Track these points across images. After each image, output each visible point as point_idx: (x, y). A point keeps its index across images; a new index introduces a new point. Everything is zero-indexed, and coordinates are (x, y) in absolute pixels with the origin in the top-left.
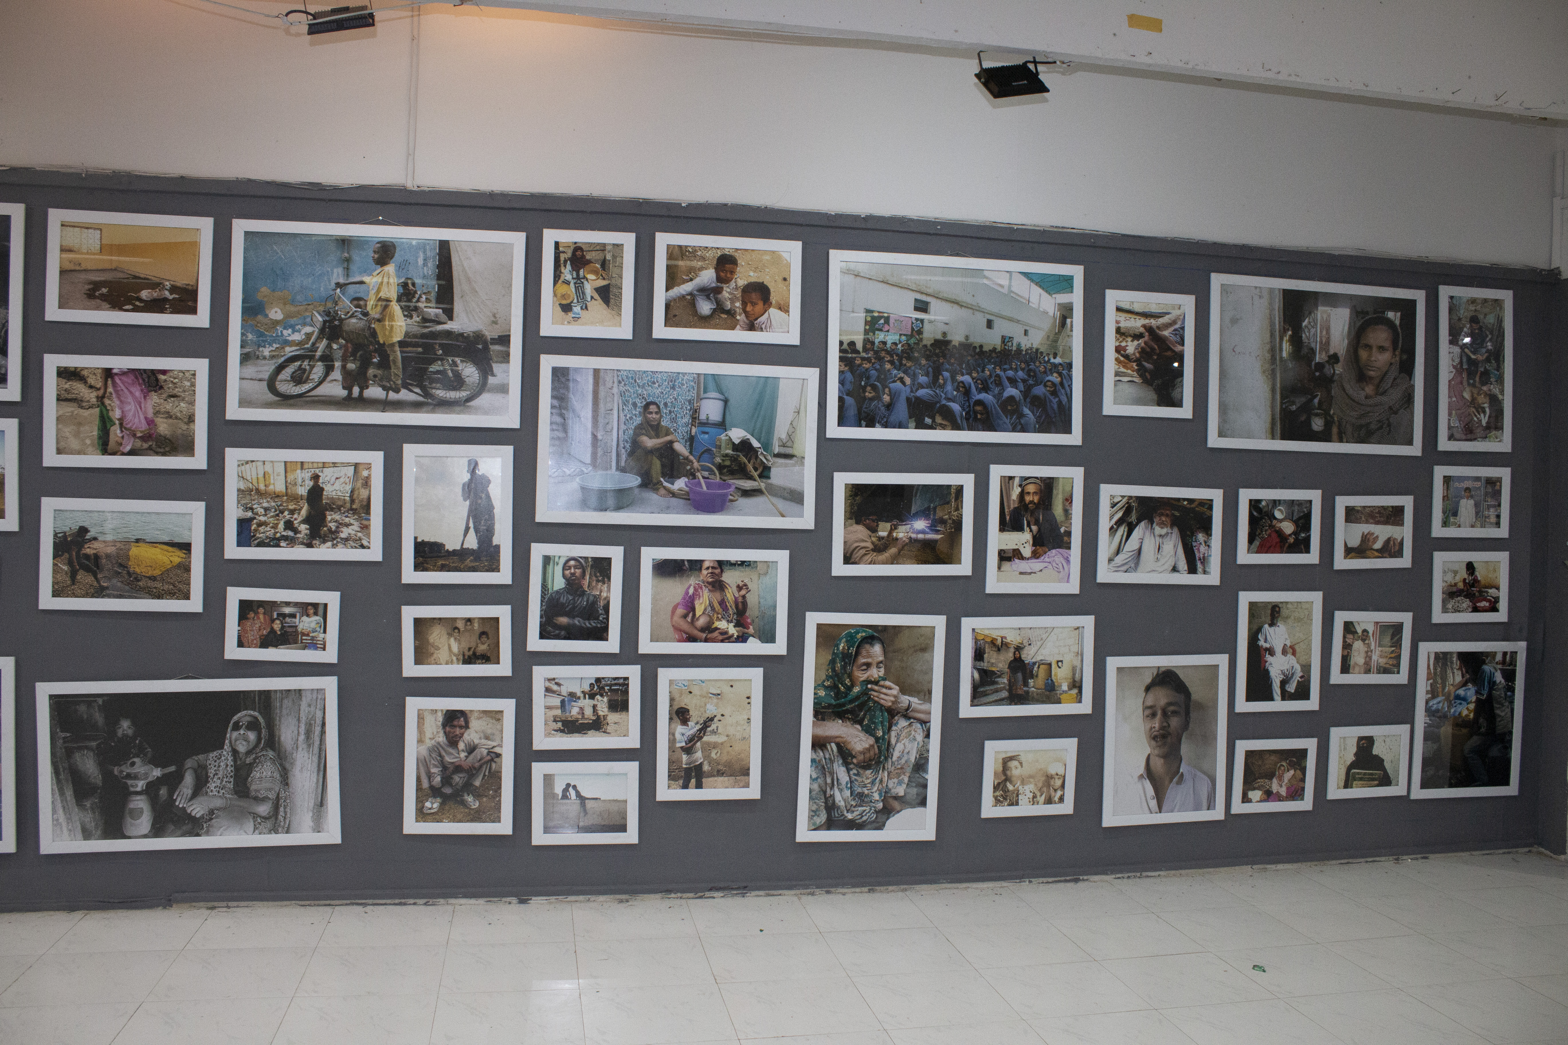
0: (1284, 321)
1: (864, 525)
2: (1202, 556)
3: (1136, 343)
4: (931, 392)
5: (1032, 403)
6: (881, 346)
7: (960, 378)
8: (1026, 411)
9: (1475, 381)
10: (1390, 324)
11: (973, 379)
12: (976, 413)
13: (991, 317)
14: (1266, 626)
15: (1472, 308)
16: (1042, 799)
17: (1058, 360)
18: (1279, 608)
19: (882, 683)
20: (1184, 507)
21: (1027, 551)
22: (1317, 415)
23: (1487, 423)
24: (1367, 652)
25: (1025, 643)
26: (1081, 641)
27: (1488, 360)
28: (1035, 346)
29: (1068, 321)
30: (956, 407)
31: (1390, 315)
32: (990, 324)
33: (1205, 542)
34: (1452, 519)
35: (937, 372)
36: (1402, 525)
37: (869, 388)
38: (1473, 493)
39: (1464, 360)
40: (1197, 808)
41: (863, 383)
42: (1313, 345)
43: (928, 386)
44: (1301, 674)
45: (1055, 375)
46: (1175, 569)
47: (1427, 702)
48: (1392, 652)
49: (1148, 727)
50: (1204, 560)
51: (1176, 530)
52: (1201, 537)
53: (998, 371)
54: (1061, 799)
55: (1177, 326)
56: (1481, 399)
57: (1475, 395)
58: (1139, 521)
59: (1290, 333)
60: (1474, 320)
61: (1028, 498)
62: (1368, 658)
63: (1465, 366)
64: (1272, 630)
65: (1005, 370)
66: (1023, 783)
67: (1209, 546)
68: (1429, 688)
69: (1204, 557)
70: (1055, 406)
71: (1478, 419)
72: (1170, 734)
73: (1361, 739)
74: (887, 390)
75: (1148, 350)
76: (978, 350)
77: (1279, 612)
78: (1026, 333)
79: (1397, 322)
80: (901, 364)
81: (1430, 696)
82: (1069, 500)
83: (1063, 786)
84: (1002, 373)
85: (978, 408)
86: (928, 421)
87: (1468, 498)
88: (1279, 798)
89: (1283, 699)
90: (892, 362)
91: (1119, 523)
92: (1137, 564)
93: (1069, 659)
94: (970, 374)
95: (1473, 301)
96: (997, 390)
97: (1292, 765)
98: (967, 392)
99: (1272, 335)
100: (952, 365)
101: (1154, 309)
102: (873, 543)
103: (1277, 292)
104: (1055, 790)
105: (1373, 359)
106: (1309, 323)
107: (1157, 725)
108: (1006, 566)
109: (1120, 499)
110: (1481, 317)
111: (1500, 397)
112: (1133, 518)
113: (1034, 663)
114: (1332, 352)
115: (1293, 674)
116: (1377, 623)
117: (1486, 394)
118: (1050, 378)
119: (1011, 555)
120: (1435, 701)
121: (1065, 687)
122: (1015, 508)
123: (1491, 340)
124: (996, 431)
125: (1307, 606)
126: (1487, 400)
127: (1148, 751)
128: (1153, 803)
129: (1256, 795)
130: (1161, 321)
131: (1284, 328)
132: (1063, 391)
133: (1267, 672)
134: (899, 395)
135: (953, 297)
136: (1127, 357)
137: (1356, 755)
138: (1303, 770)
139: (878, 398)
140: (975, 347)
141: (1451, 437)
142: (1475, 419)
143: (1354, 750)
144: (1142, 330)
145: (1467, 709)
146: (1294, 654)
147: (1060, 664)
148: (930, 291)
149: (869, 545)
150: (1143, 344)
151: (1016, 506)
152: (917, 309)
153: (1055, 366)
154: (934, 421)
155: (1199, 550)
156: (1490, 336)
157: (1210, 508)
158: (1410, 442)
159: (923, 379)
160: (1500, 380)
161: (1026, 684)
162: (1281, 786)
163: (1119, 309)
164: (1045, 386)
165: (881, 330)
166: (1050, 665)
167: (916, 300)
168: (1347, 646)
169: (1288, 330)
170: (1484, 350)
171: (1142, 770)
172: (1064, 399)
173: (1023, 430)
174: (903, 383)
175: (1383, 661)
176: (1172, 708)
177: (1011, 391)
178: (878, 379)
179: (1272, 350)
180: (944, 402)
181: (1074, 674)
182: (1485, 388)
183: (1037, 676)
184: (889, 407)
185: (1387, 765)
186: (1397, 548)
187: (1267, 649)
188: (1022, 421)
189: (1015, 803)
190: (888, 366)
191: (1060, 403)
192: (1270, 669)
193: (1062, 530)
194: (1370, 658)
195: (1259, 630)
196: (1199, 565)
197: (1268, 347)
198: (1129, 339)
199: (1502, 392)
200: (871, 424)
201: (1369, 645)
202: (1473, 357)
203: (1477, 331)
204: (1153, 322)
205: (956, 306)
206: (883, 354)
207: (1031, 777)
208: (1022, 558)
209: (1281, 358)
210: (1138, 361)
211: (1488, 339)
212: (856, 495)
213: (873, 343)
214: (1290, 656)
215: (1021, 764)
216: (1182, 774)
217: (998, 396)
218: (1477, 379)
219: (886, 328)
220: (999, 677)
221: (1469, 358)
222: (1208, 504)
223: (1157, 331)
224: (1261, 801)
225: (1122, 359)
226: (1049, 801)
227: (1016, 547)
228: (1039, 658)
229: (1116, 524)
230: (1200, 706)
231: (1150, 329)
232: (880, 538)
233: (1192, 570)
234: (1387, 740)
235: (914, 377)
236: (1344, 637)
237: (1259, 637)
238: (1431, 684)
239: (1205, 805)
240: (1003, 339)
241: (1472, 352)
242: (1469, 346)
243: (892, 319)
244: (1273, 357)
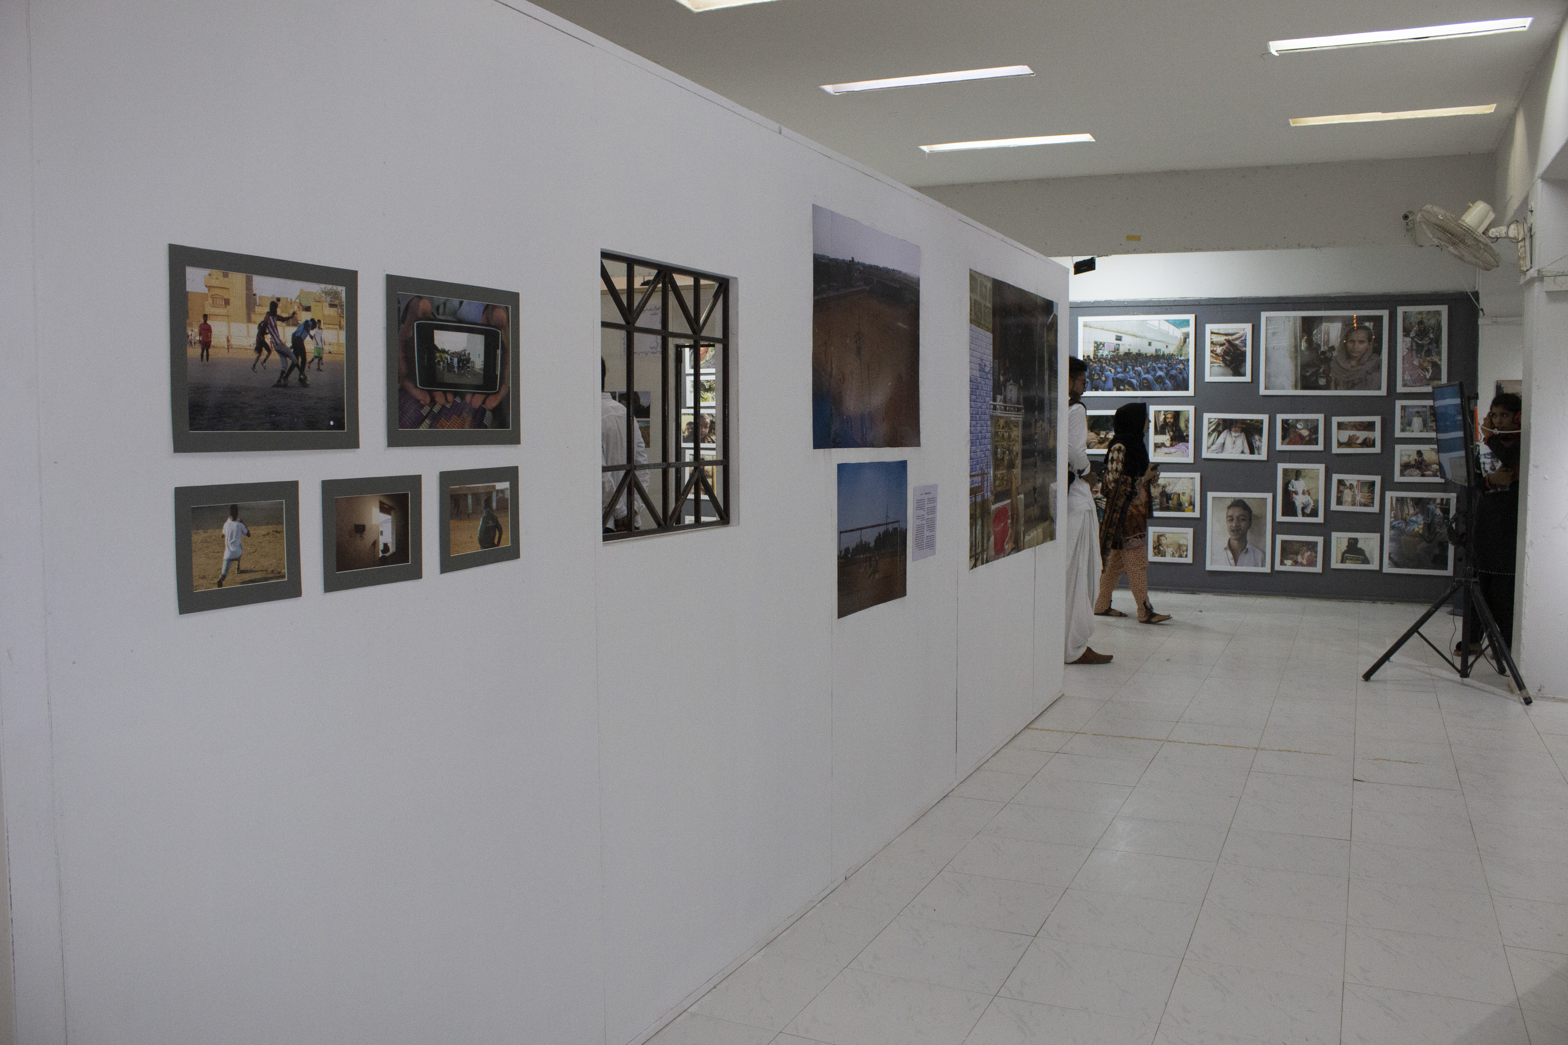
0: (1303, 332)
1: (1094, 432)
2: (1257, 446)
3: (1221, 348)
4: (1123, 375)
5: (1170, 378)
6: (1101, 356)
7: (1136, 368)
8: (1167, 381)
9: (1421, 355)
10: (1367, 328)
11: (1142, 368)
12: (1143, 383)
13: (1150, 341)
14: (1293, 480)
15: (1420, 317)
16: (1177, 555)
17: (1182, 358)
18: (1300, 472)
19: (1103, 499)
20: (1248, 423)
21: (1168, 444)
22: (1322, 377)
23: (1430, 377)
24: (1353, 495)
25: (1167, 484)
26: (1194, 484)
27: (1430, 343)
28: (1171, 353)
29: (1187, 340)
30: (1134, 381)
31: (1367, 324)
32: (1150, 344)
33: (1259, 440)
34: (1408, 428)
35: (1126, 366)
36: (1374, 431)
37: (1096, 375)
38: (1421, 414)
39: (1414, 344)
40: (1256, 565)
41: (1093, 373)
42: (1319, 343)
43: (1122, 373)
44: (1313, 505)
45: (1181, 365)
46: (1243, 452)
47: (1391, 523)
48: (1369, 496)
49: (1230, 525)
50: (1259, 448)
51: (1243, 434)
52: (1257, 437)
53: (1154, 364)
54: (1186, 556)
55: (1243, 339)
56: (1425, 364)
58: (1224, 429)
59: (1306, 337)
60: (1421, 323)
61: (1168, 420)
62: (1354, 497)
63: (1414, 348)
64: (1296, 482)
65: (1157, 364)
66: (1168, 547)
67: (1261, 442)
68: (1392, 515)
69: (1259, 447)
70: (1181, 379)
71: (1424, 375)
72: (1241, 529)
73: (1350, 539)
74: (1104, 375)
75: (1228, 351)
76: (1144, 356)
77: (1300, 474)
78: (1167, 347)
79: (1371, 328)
80: (1110, 364)
81: (1393, 519)
82: (1187, 421)
83: (1187, 550)
84: (1155, 365)
85: (1144, 381)
86: (1122, 387)
87: (1418, 417)
88: (1302, 565)
89: (1303, 516)
90: (1106, 363)
91: (1213, 431)
92: (1223, 450)
93: (1188, 492)
94: (1141, 366)
95: (1420, 313)
96: (1153, 373)
97: (1309, 549)
98: (1140, 375)
99: (1296, 339)
100: (1132, 363)
101: (1230, 332)
102: (1098, 440)
103: (1298, 318)
104: (1183, 552)
105: (1356, 347)
106: (1317, 331)
107: (1234, 525)
108: (1158, 450)
109: (1214, 420)
110: (1425, 321)
111: (1439, 363)
112: (1220, 428)
113: (1172, 494)
114: (1330, 345)
115: (1308, 505)
116: (1359, 481)
117: (1429, 362)
118: (1178, 366)
119: (1160, 445)
120: (1397, 522)
121: (1187, 505)
122: (1162, 425)
123: (1432, 333)
124: (1152, 390)
125: (1317, 471)
126: (1430, 364)
127: (1229, 537)
128: (1232, 561)
129: (1288, 562)
130: (1234, 337)
131: (1302, 335)
132: (1185, 372)
133: (1294, 503)
134: (1109, 377)
135: (1133, 333)
136: (1217, 354)
137: (1347, 547)
138: (1316, 552)
139: (1100, 378)
140: (1143, 355)
141: (1405, 385)
142: (1422, 375)
143: (1346, 544)
144: (1225, 342)
145: (1418, 527)
146: (1309, 494)
147: (1184, 494)
148: (1122, 332)
149: (1096, 441)
150: (1225, 348)
151: (1162, 423)
152: (1117, 339)
153: (1181, 361)
154: (1124, 387)
155: (1255, 443)
156: (1432, 331)
157: (1262, 423)
158: (1379, 388)
159: (1119, 370)
160: (1439, 354)
161: (1168, 503)
162: (1303, 559)
163: (1212, 333)
164: (1176, 370)
165: (1101, 350)
166: (1179, 495)
167: (1116, 336)
168: (1339, 492)
169: (1305, 336)
170: (1427, 339)
171: (1226, 545)
172: (1185, 376)
173: (1166, 390)
174: (1111, 372)
175: (1363, 500)
176: (1241, 517)
177: (1160, 373)
178: (1100, 371)
179: (1296, 347)
180: (1129, 379)
181: (1191, 499)
182: (1428, 359)
183: (1173, 499)
184: (1104, 382)
185: (1367, 554)
186: (1372, 443)
187: (1293, 492)
188: (1165, 386)
189: (1164, 555)
190: (1104, 365)
191: (1183, 378)
192: (1296, 501)
193: (1185, 434)
194: (1355, 498)
195: (1289, 482)
196: (1256, 450)
197: (1293, 345)
198: (1218, 346)
199: (1440, 360)
200: (1097, 390)
201: (1354, 492)
202: (1420, 342)
203: (1423, 329)
204: (1230, 338)
205: (1134, 337)
206: (1102, 360)
207: (1172, 544)
208: (1165, 446)
209: (1301, 350)
210: (1223, 356)
211: (1430, 332)
212: (1090, 420)
213: (1097, 356)
214: (1307, 496)
215: (1166, 539)
216: (1247, 549)
217: (1154, 376)
218: (1423, 354)
219: (1103, 348)
220: (1155, 499)
221: (1417, 343)
222: (1261, 422)
223: (1232, 341)
224: (1292, 565)
225: (1214, 355)
226: (1181, 556)
227: (1163, 442)
228: (1173, 491)
229: (1212, 431)
230: (1257, 518)
231: (1228, 341)
232: (1101, 438)
233: (1252, 452)
234: (1366, 541)
235: (1115, 369)
236: (1338, 488)
237: (1289, 485)
238: (1394, 514)
239: (1260, 564)
240: (1156, 350)
241: (1419, 340)
242: (1417, 337)
243: (1106, 345)
244: (1296, 351)
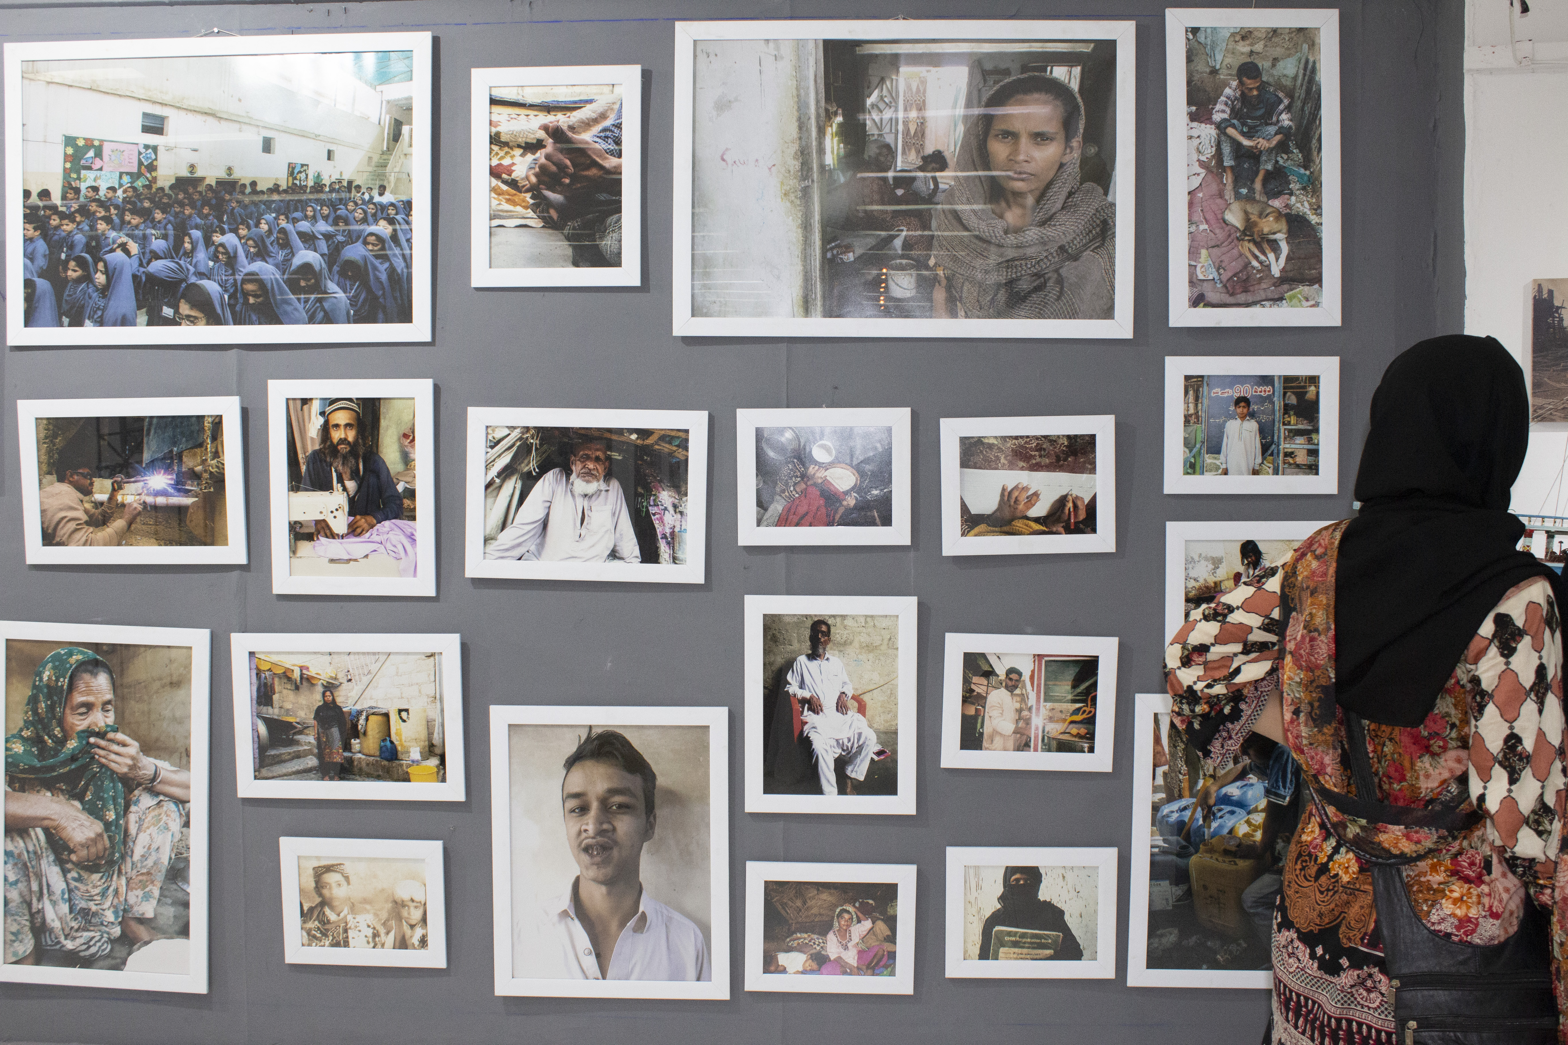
0: (828, 99)
1: (70, 483)
2: (668, 531)
3: (530, 157)
4: (172, 265)
5: (343, 273)
6: (91, 194)
7: (218, 238)
8: (332, 286)
9: (1252, 190)
10: (1058, 89)
11: (240, 238)
12: (246, 295)
13: (269, 134)
14: (802, 659)
15: (1244, 48)
16: (390, 939)
17: (387, 198)
18: (828, 626)
19: (111, 735)
20: (629, 444)
21: (340, 524)
22: (902, 268)
23: (1283, 271)
24: (1019, 711)
25: (342, 678)
26: (437, 676)
27: (1282, 147)
28: (346, 177)
29: (405, 129)
30: (212, 287)
31: (1059, 72)
32: (267, 146)
33: (675, 507)
34: (1209, 459)
35: (182, 230)
36: (1093, 470)
37: (72, 264)
38: (1254, 407)
39: (1226, 149)
40: (676, 975)
41: (63, 256)
42: (889, 139)
43: (168, 255)
44: (878, 748)
45: (383, 223)
46: (614, 555)
47: (1156, 808)
48: (1076, 712)
49: (574, 830)
50: (673, 539)
51: (615, 486)
52: (666, 497)
53: (283, 223)
54: (423, 942)
55: (608, 123)
56: (1268, 225)
57: (1254, 218)
58: (544, 469)
59: (839, 119)
60: (1248, 70)
61: (336, 435)
62: (1022, 719)
63: (1228, 162)
64: (814, 665)
65: (295, 221)
66: (353, 909)
67: (681, 513)
68: (1160, 781)
69: (673, 534)
70: (384, 277)
71: (1261, 263)
72: (616, 843)
73: (1010, 871)
74: (101, 266)
75: (554, 168)
76: (248, 190)
77: (828, 633)
78: (330, 155)
79: (1075, 86)
80: (123, 222)
81: (1163, 795)
82: (409, 436)
83: (424, 920)
84: (289, 227)
85: (250, 287)
86: (167, 311)
87: (1243, 418)
88: (842, 968)
89: (842, 791)
90: (108, 220)
91: (506, 473)
92: (541, 545)
93: (419, 709)
94: (235, 231)
95: (1246, 35)
96: (281, 255)
97: (866, 912)
98: (231, 261)
99: (802, 126)
100: (206, 217)
101: (563, 95)
102: (86, 511)
103: (811, 45)
104: (412, 927)
105: (1021, 157)
106: (882, 98)
107: (591, 828)
108: (305, 547)
109: (507, 432)
110: (1264, 64)
111: (1314, 219)
112: (531, 465)
113: (360, 713)
114: (929, 150)
115: (860, 748)
116: (1040, 657)
117: (1279, 215)
118: (373, 228)
119: (313, 530)
120: (1175, 806)
121: (415, 754)
122: (315, 453)
123: (1288, 109)
124: (281, 323)
125: (885, 623)
126: (1283, 225)
127: (575, 870)
128: (590, 962)
129: (793, 960)
130: (576, 116)
131: (827, 110)
132: (397, 251)
133: (806, 743)
134: (121, 272)
135: (206, 106)
136: (513, 184)
137: (1001, 899)
138: (891, 922)
139: (87, 278)
140: (244, 186)
141: (1198, 301)
142: (1255, 263)
143: (1000, 890)
144: (542, 134)
145: (1248, 822)
146: (862, 709)
147: (404, 714)
148: (167, 99)
149: (81, 515)
150: (543, 160)
151: (317, 447)
152: (146, 129)
153: (383, 208)
154: (177, 312)
155: (661, 520)
156: (1286, 102)
157: (684, 444)
158: (1108, 313)
159: (158, 244)
160: (1313, 185)
161: (347, 747)
162: (846, 948)
163: (494, 102)
164: (365, 243)
165: (89, 168)
166: (386, 716)
167: (145, 115)
168: (969, 697)
169: (836, 114)
170: (1272, 129)
171: (565, 902)
172: (399, 265)
173: (328, 319)
174: (127, 252)
175: (1055, 729)
176: (618, 799)
177: (305, 256)
178: (88, 248)
179: (803, 154)
180: (193, 279)
181: (430, 734)
182: (1277, 203)
183: (365, 734)
184: (105, 291)
185: (1071, 921)
186: (1082, 515)
187: (804, 701)
188: (326, 305)
189: (342, 942)
190: (102, 226)
191: (392, 271)
192: (813, 736)
193: (400, 487)
194: (1028, 722)
195: (789, 665)
196: (663, 547)
197: (794, 148)
198: (518, 152)
199: (1317, 209)
200: (77, 322)
201: (1023, 698)
202: (1246, 142)
203: (1255, 93)
204: (561, 120)
205: (210, 119)
206: (93, 207)
207: (365, 901)
208: (332, 535)
209: (822, 167)
210: (535, 191)
211: (1281, 107)
212: (55, 436)
213: (77, 191)
214: (853, 714)
215: (347, 879)
216: (644, 916)
217: (283, 266)
218: (1258, 185)
219: (98, 163)
220: (301, 732)
221: (1237, 147)
222: (680, 438)
223: (570, 134)
224: (804, 972)
225: (505, 187)
226: (402, 944)
227: (321, 517)
228: (364, 704)
229: (499, 475)
230: (674, 798)
231: (556, 134)
232: (98, 504)
233: (650, 555)
234: (1069, 875)
235: (143, 240)
236: (966, 681)
237: (789, 677)
238: (1165, 774)
239: (692, 972)
240: (291, 168)
241: (1243, 134)
242: (1235, 122)
243: (107, 149)
244: (805, 166)
